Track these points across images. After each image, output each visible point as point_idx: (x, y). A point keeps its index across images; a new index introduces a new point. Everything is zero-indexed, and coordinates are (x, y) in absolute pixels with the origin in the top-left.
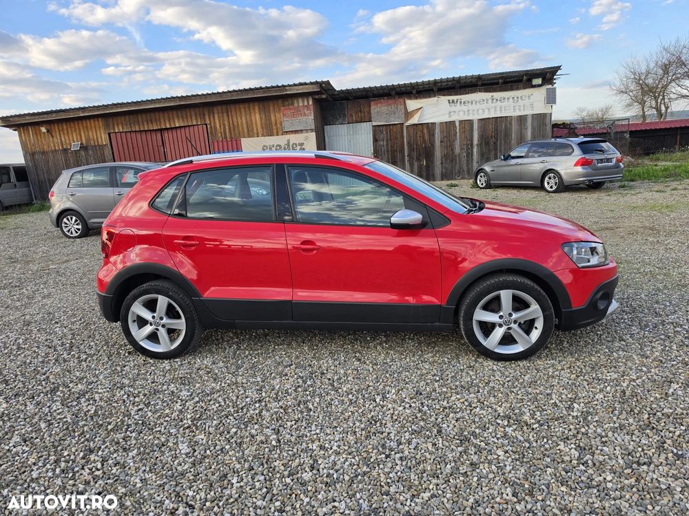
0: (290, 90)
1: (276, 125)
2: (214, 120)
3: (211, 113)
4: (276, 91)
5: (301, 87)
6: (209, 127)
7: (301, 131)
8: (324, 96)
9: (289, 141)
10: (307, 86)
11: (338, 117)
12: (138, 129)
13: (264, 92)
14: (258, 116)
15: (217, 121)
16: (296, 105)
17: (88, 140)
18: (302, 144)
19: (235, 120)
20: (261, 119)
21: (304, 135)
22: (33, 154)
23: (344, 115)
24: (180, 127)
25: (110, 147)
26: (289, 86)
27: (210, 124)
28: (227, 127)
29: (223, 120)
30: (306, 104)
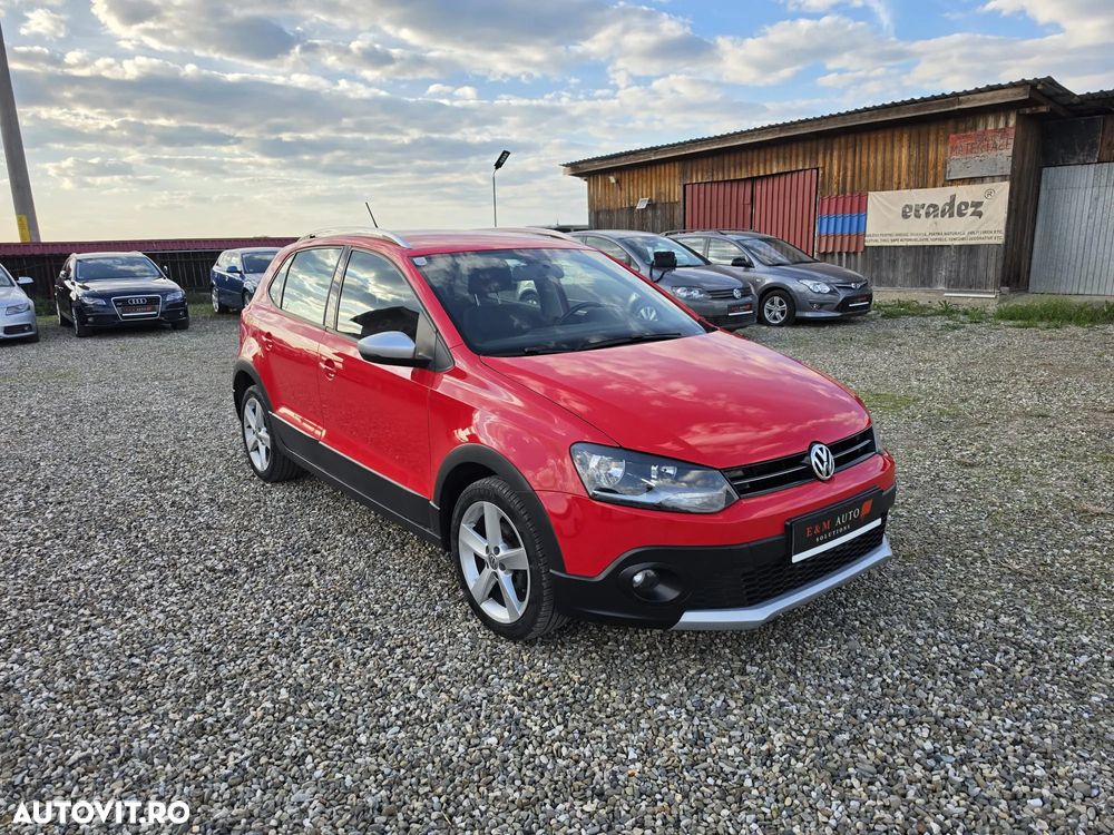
0: (966, 102)
1: (936, 166)
2: (832, 160)
3: (829, 149)
4: (940, 105)
5: (990, 94)
6: (821, 172)
7: (982, 179)
8: (1043, 109)
9: (953, 198)
10: (1001, 92)
11: (1078, 151)
12: (720, 179)
13: (918, 109)
14: (905, 151)
15: (835, 162)
16: (981, 128)
17: (659, 195)
18: (979, 204)
19: (865, 159)
20: (910, 156)
21: (987, 186)
22: (597, 213)
23: (1093, 146)
24: (779, 174)
25: (682, 206)
26: (967, 93)
27: (824, 168)
28: (849, 173)
29: (846, 161)
30: (1001, 126)
